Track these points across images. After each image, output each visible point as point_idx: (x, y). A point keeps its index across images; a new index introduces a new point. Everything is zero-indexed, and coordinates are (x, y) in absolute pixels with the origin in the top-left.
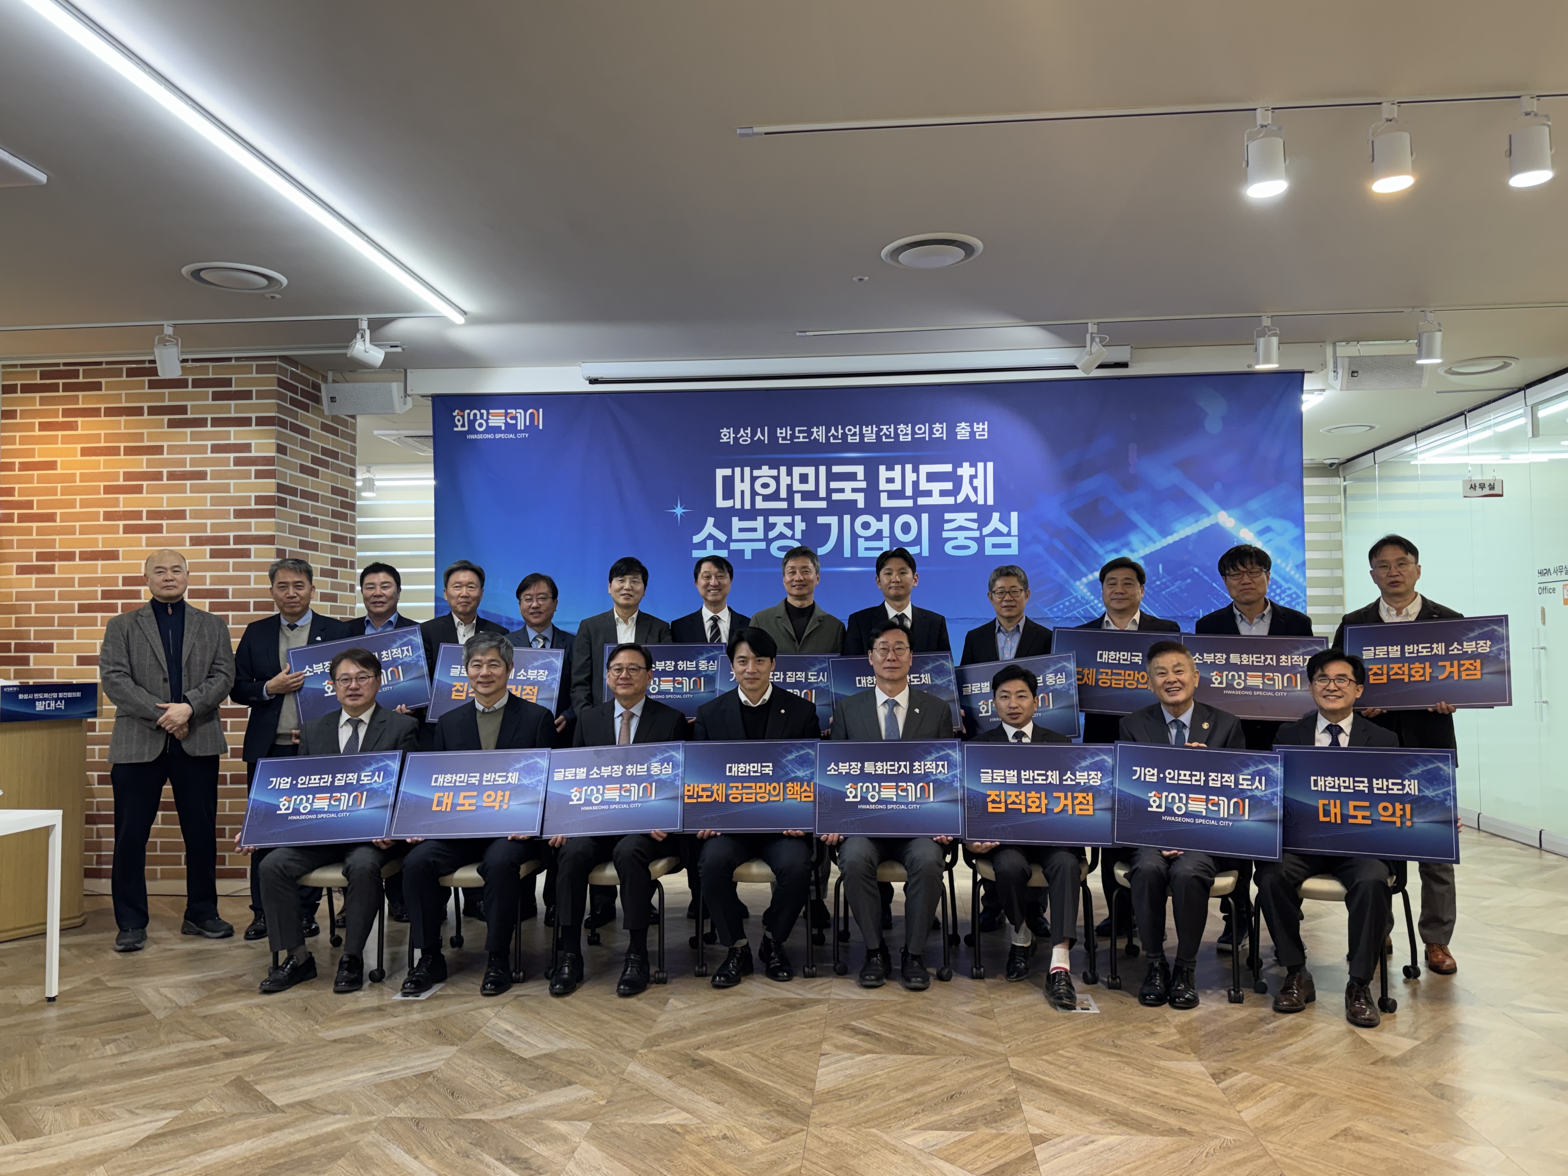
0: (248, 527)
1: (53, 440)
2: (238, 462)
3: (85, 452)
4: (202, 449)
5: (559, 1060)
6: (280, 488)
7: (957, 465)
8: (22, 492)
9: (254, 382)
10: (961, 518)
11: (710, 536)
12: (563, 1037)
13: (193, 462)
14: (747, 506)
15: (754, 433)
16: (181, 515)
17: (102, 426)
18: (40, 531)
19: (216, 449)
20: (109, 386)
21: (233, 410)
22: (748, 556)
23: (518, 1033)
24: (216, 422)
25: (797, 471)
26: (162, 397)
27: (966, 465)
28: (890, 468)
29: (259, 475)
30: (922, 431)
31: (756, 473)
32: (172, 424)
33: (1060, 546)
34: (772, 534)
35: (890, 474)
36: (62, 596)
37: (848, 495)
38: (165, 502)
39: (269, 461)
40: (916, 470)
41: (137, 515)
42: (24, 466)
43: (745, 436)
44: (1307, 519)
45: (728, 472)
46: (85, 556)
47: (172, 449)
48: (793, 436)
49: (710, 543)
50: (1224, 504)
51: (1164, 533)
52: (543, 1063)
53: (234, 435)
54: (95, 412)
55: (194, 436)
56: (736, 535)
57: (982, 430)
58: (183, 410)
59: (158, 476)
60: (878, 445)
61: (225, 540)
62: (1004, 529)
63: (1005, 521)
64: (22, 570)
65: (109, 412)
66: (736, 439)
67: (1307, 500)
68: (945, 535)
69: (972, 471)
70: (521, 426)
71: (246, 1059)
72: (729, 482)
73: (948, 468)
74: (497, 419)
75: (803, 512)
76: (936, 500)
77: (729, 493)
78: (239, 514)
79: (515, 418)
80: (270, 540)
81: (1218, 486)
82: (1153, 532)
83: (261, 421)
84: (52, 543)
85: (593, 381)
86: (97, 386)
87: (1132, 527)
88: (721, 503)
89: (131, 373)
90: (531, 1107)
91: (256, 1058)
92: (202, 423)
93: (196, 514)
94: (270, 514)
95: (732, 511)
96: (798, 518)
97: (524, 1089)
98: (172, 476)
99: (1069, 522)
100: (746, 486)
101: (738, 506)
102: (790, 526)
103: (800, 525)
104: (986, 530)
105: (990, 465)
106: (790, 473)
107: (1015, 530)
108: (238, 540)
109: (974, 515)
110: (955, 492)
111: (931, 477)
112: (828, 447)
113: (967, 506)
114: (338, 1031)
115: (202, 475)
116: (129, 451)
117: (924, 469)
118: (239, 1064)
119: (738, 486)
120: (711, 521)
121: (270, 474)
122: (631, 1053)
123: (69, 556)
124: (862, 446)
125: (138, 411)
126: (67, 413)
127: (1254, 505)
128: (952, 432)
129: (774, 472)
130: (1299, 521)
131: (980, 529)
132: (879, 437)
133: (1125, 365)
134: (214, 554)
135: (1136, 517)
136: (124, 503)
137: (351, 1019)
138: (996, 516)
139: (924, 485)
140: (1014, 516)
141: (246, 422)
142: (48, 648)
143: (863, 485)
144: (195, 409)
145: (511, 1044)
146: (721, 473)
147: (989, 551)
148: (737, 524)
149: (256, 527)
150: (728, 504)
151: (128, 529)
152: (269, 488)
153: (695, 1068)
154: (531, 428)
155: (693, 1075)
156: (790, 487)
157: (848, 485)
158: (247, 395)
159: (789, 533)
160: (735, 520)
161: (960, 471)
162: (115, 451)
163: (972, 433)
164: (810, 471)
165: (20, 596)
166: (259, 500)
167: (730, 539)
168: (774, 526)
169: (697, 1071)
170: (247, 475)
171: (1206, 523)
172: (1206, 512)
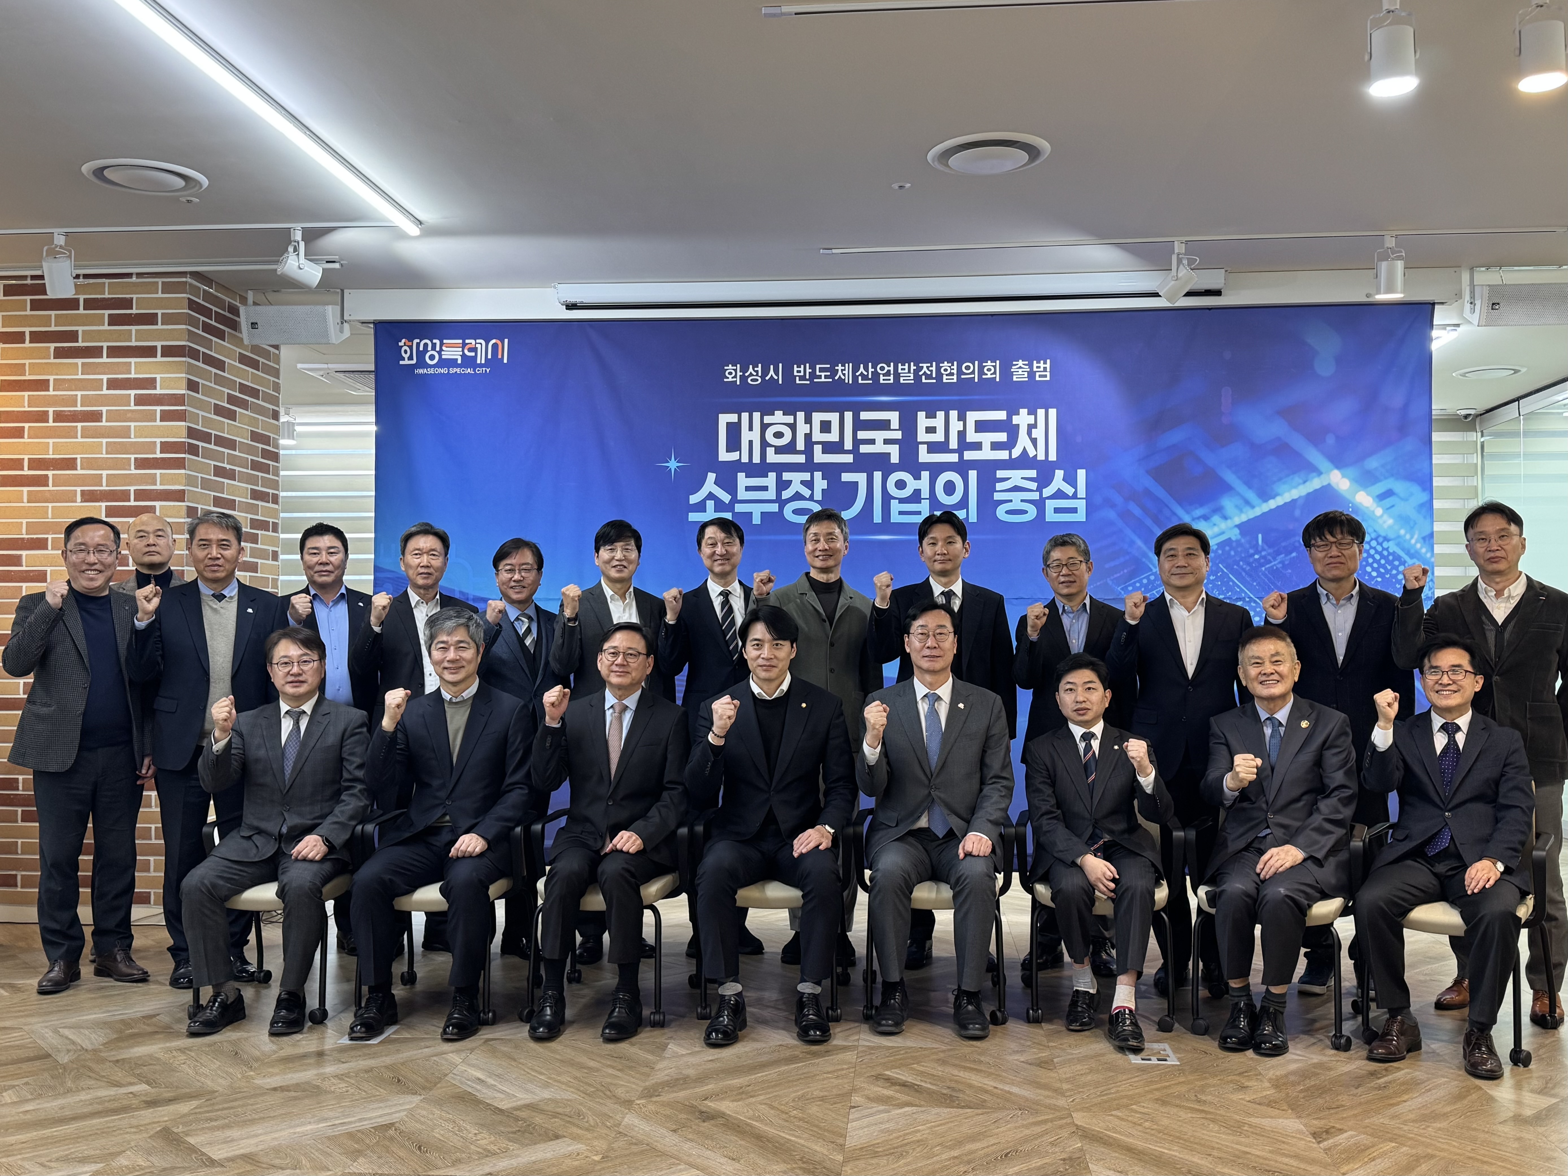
0: (152, 480)
2: (140, 400)
4: (97, 385)
5: (542, 1111)
6: (192, 433)
7: (1013, 412)
9: (160, 303)
10: (1016, 477)
11: (711, 496)
12: (546, 1086)
13: (86, 400)
14: (756, 459)
15: (765, 372)
16: (70, 464)
19: (113, 384)
21: (134, 335)
22: (757, 520)
23: (490, 1081)
24: (114, 352)
25: (818, 417)
26: (47, 321)
27: (1024, 412)
28: (931, 415)
29: (166, 416)
30: (971, 370)
31: (767, 419)
32: (60, 353)
33: (1137, 511)
34: (786, 495)
35: (931, 423)
37: (879, 448)
38: (51, 448)
39: (178, 400)
40: (962, 418)
41: (18, 464)
43: (755, 374)
44: (1437, 482)
45: (733, 418)
47: (59, 384)
48: (813, 375)
49: (710, 504)
50: (1338, 462)
51: (1265, 496)
52: (523, 1114)
53: (136, 368)
55: (86, 369)
56: (742, 494)
57: (1043, 369)
58: (72, 336)
59: (42, 417)
60: (917, 387)
61: (125, 496)
62: (1070, 491)
63: (1071, 480)
66: (743, 378)
67: (1436, 460)
68: (997, 496)
69: (1031, 419)
70: (482, 359)
71: (171, 1108)
72: (734, 430)
73: (1001, 415)
74: (452, 351)
75: (822, 467)
76: (986, 454)
77: (734, 444)
78: (142, 464)
79: (474, 350)
80: (179, 496)
81: (1330, 440)
82: (1251, 495)
83: (168, 351)
85: (571, 307)
87: (1226, 488)
88: (724, 456)
89: (9, 291)
90: (514, 1162)
91: (184, 1108)
92: (95, 352)
93: (89, 464)
94: (179, 464)
95: (737, 466)
96: (818, 475)
97: (503, 1143)
98: (59, 417)
99: (1148, 482)
100: (755, 436)
101: (745, 459)
102: (809, 484)
103: (820, 484)
104: (1047, 492)
105: (1053, 412)
106: (808, 420)
107: (1082, 492)
108: (141, 495)
109: (1033, 473)
110: (1009, 445)
111: (981, 427)
112: (855, 388)
113: (1024, 462)
114: (278, 1078)
115: (96, 417)
116: (8, 386)
117: (973, 417)
118: (164, 1114)
119: (746, 436)
120: (711, 477)
121: (180, 416)
122: (628, 1104)
124: (897, 388)
125: (18, 338)
127: (1373, 463)
128: (1006, 372)
129: (790, 419)
130: (1426, 483)
131: (1039, 490)
132: (917, 377)
133: (1217, 293)
135: (1230, 477)
137: (291, 1065)
138: (1059, 474)
139: (972, 436)
140: (1081, 474)
141: (149, 352)
143: (898, 435)
144: (88, 335)
145: (484, 1094)
146: (724, 419)
147: (1051, 516)
148: (743, 480)
149: (162, 480)
150: (734, 456)
152: (177, 431)
153: (704, 1121)
154: (494, 362)
155: (701, 1129)
156: (808, 437)
157: (879, 436)
158: (150, 319)
159: (806, 492)
160: (741, 476)
161: (1016, 420)
163: (1032, 374)
164: (833, 417)
166: (166, 447)
167: (735, 500)
168: (789, 483)
169: (705, 1124)
170: (151, 417)
171: (1315, 484)
172: (1316, 471)
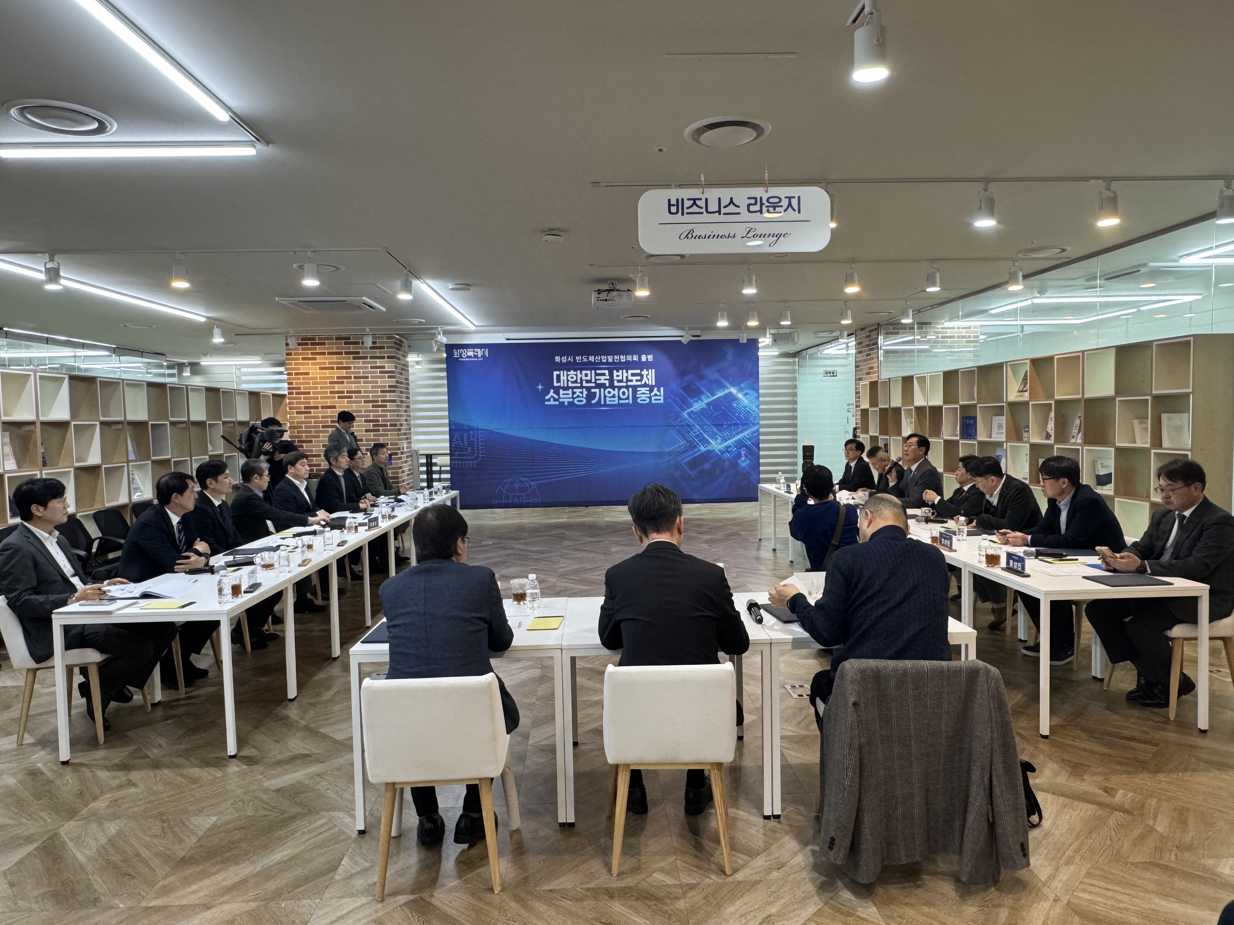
0: (386, 396)
1: (308, 364)
2: (381, 372)
3: (321, 369)
4: (367, 368)
6: (397, 382)
7: (642, 370)
8: (296, 383)
9: (386, 343)
10: (643, 390)
11: (552, 397)
13: (364, 373)
14: (566, 385)
15: (567, 358)
16: (360, 392)
17: (326, 359)
18: (304, 398)
19: (372, 367)
20: (329, 344)
21: (378, 353)
22: (566, 404)
24: (371, 358)
25: (584, 372)
26: (349, 348)
27: (645, 370)
28: (618, 371)
29: (389, 377)
30: (629, 358)
31: (569, 373)
32: (354, 358)
33: (678, 399)
34: (575, 396)
35: (618, 374)
36: (315, 422)
37: (602, 381)
38: (353, 387)
39: (393, 372)
40: (627, 372)
41: (343, 392)
42: (296, 374)
43: (564, 359)
44: (761, 391)
45: (558, 373)
46: (323, 407)
47: (355, 368)
48: (582, 359)
49: (552, 399)
50: (733, 386)
51: (713, 395)
53: (379, 362)
54: (324, 354)
55: (363, 363)
56: (561, 396)
57: (650, 358)
58: (358, 353)
59: (350, 378)
60: (613, 363)
61: (378, 401)
62: (658, 394)
63: (659, 390)
64: (298, 413)
65: (329, 354)
66: (561, 361)
67: (760, 384)
68: (638, 396)
69: (647, 373)
70: (479, 356)
72: (558, 377)
73: (638, 371)
74: (471, 353)
75: (585, 387)
76: (634, 383)
77: (559, 380)
79: (477, 352)
80: (394, 401)
81: (731, 378)
82: (709, 395)
83: (389, 357)
84: (310, 403)
85: (507, 339)
86: (324, 344)
87: (703, 393)
88: (556, 384)
89: (337, 339)
92: (366, 358)
93: (365, 392)
94: (394, 392)
95: (560, 387)
96: (584, 390)
98: (355, 378)
99: (681, 391)
100: (565, 378)
101: (562, 385)
102: (582, 393)
103: (585, 392)
104: (652, 394)
105: (653, 370)
106: (581, 373)
107: (662, 394)
108: (382, 401)
109: (648, 389)
110: (641, 380)
111: (633, 375)
112: (595, 363)
113: (645, 385)
115: (367, 377)
116: (338, 368)
117: (630, 372)
119: (562, 378)
120: (552, 391)
121: (393, 377)
123: (317, 408)
124: (607, 363)
125: (341, 353)
126: (312, 354)
127: (743, 385)
128: (640, 358)
129: (575, 373)
130: (757, 390)
131: (650, 393)
132: (613, 360)
133: (699, 336)
134: (373, 406)
135: (703, 389)
136: (337, 387)
138: (656, 389)
139: (630, 378)
140: (662, 389)
141: (383, 358)
142: (311, 442)
143: (608, 377)
144: (363, 353)
146: (555, 373)
147: (653, 402)
148: (561, 392)
149: (388, 396)
150: (558, 384)
151: (339, 397)
152: (392, 381)
154: (483, 356)
156: (581, 378)
157: (602, 378)
158: (383, 348)
159: (581, 395)
160: (561, 390)
161: (643, 373)
162: (332, 368)
163: (647, 359)
164: (588, 372)
165: (298, 423)
167: (559, 398)
168: (575, 393)
170: (384, 377)
171: (727, 391)
172: (727, 388)
